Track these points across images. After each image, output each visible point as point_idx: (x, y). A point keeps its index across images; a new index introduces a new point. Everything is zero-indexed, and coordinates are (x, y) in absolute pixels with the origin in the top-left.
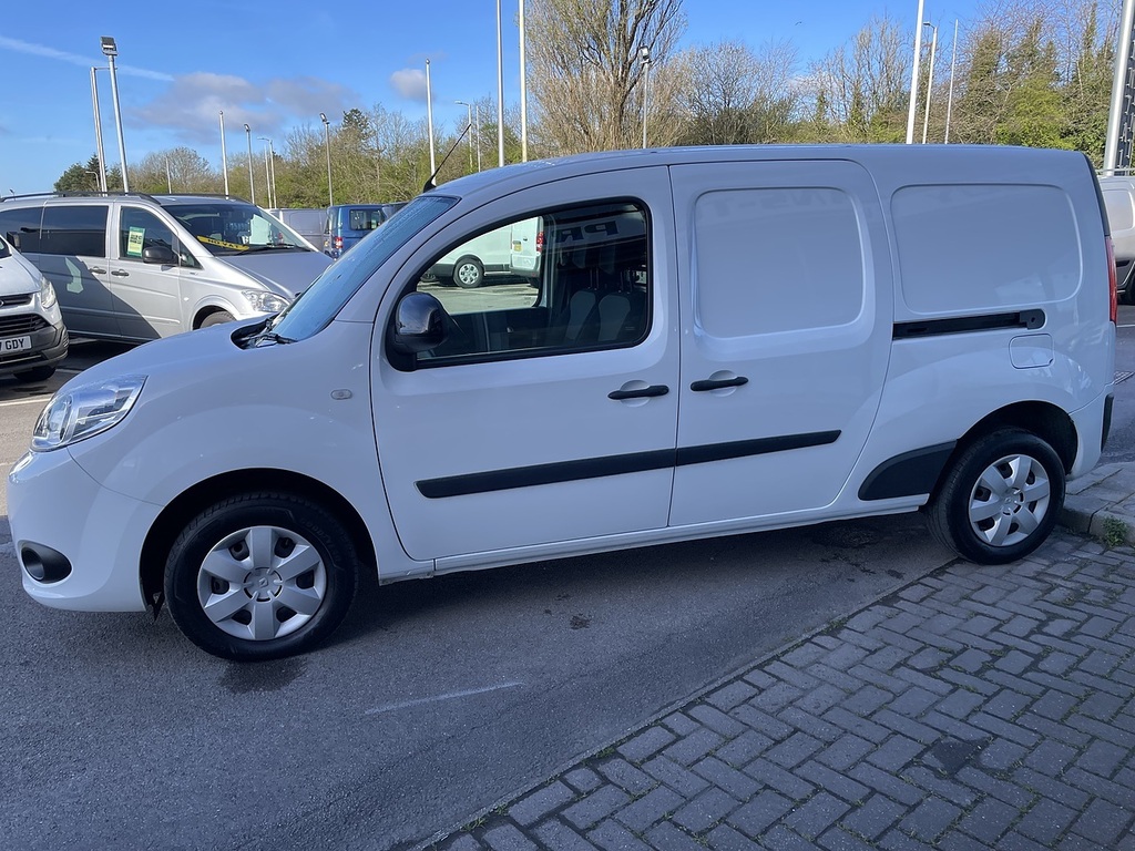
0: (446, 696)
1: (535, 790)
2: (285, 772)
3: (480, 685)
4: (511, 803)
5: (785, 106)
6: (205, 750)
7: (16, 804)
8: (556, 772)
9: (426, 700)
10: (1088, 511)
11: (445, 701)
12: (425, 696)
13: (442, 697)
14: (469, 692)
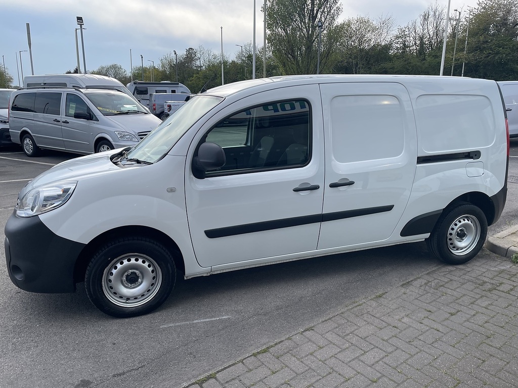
0: (197, 321)
1: (230, 366)
2: (122, 352)
3: (213, 317)
4: (218, 372)
5: (388, 47)
6: (89, 340)
7: (7, 360)
8: (240, 359)
9: (188, 323)
10: (506, 246)
11: (196, 323)
12: (188, 320)
13: (195, 322)
14: (207, 320)
